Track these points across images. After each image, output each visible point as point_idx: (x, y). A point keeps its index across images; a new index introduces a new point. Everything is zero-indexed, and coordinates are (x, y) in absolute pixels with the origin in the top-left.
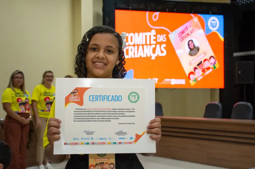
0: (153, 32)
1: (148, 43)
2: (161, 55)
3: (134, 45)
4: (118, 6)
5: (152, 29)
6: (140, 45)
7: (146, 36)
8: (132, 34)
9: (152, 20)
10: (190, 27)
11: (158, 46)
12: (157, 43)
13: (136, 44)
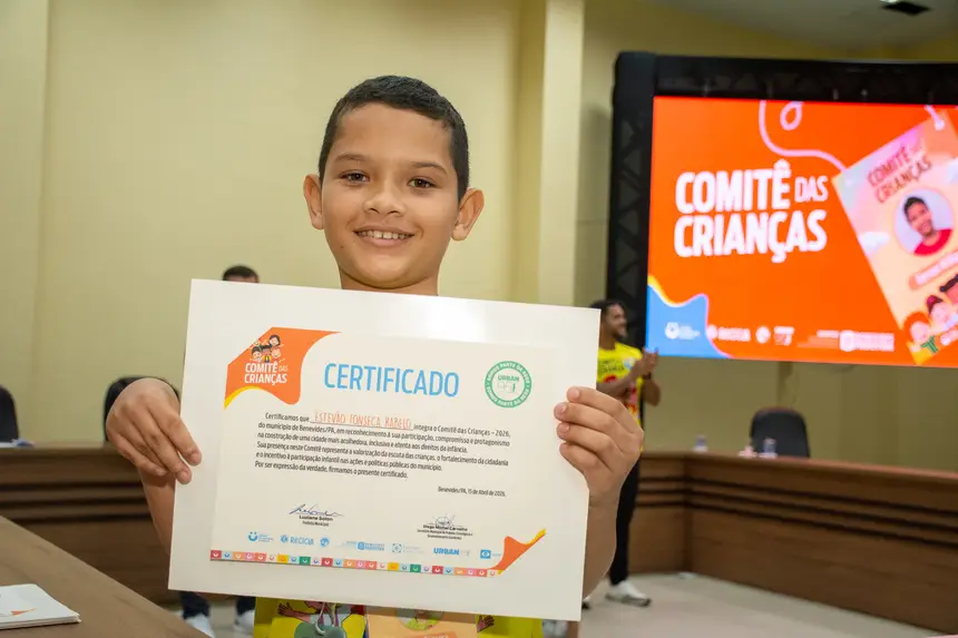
0: (782, 169)
1: (762, 204)
2: (805, 246)
3: (712, 214)
4: (666, 84)
5: (778, 157)
6: (733, 212)
7: (756, 183)
8: (706, 176)
9: (780, 127)
10: (916, 150)
11: (797, 216)
12: (795, 207)
13: (719, 208)
